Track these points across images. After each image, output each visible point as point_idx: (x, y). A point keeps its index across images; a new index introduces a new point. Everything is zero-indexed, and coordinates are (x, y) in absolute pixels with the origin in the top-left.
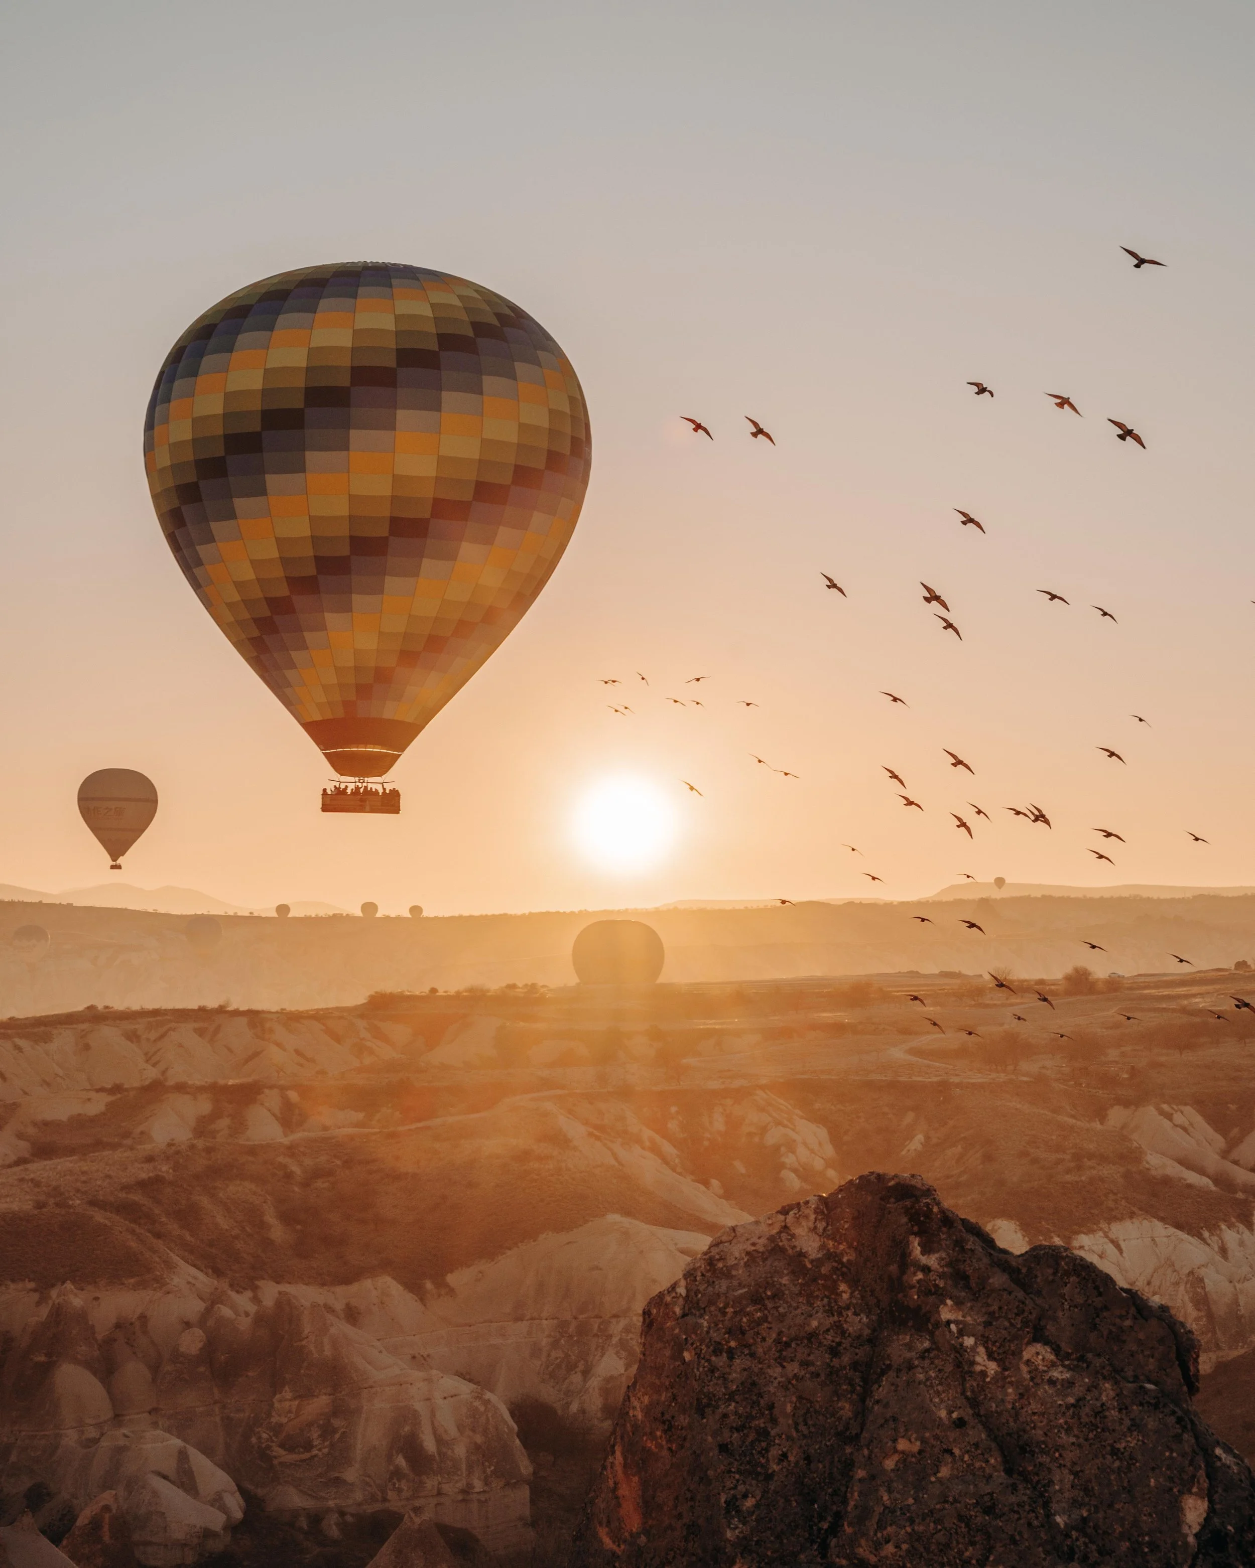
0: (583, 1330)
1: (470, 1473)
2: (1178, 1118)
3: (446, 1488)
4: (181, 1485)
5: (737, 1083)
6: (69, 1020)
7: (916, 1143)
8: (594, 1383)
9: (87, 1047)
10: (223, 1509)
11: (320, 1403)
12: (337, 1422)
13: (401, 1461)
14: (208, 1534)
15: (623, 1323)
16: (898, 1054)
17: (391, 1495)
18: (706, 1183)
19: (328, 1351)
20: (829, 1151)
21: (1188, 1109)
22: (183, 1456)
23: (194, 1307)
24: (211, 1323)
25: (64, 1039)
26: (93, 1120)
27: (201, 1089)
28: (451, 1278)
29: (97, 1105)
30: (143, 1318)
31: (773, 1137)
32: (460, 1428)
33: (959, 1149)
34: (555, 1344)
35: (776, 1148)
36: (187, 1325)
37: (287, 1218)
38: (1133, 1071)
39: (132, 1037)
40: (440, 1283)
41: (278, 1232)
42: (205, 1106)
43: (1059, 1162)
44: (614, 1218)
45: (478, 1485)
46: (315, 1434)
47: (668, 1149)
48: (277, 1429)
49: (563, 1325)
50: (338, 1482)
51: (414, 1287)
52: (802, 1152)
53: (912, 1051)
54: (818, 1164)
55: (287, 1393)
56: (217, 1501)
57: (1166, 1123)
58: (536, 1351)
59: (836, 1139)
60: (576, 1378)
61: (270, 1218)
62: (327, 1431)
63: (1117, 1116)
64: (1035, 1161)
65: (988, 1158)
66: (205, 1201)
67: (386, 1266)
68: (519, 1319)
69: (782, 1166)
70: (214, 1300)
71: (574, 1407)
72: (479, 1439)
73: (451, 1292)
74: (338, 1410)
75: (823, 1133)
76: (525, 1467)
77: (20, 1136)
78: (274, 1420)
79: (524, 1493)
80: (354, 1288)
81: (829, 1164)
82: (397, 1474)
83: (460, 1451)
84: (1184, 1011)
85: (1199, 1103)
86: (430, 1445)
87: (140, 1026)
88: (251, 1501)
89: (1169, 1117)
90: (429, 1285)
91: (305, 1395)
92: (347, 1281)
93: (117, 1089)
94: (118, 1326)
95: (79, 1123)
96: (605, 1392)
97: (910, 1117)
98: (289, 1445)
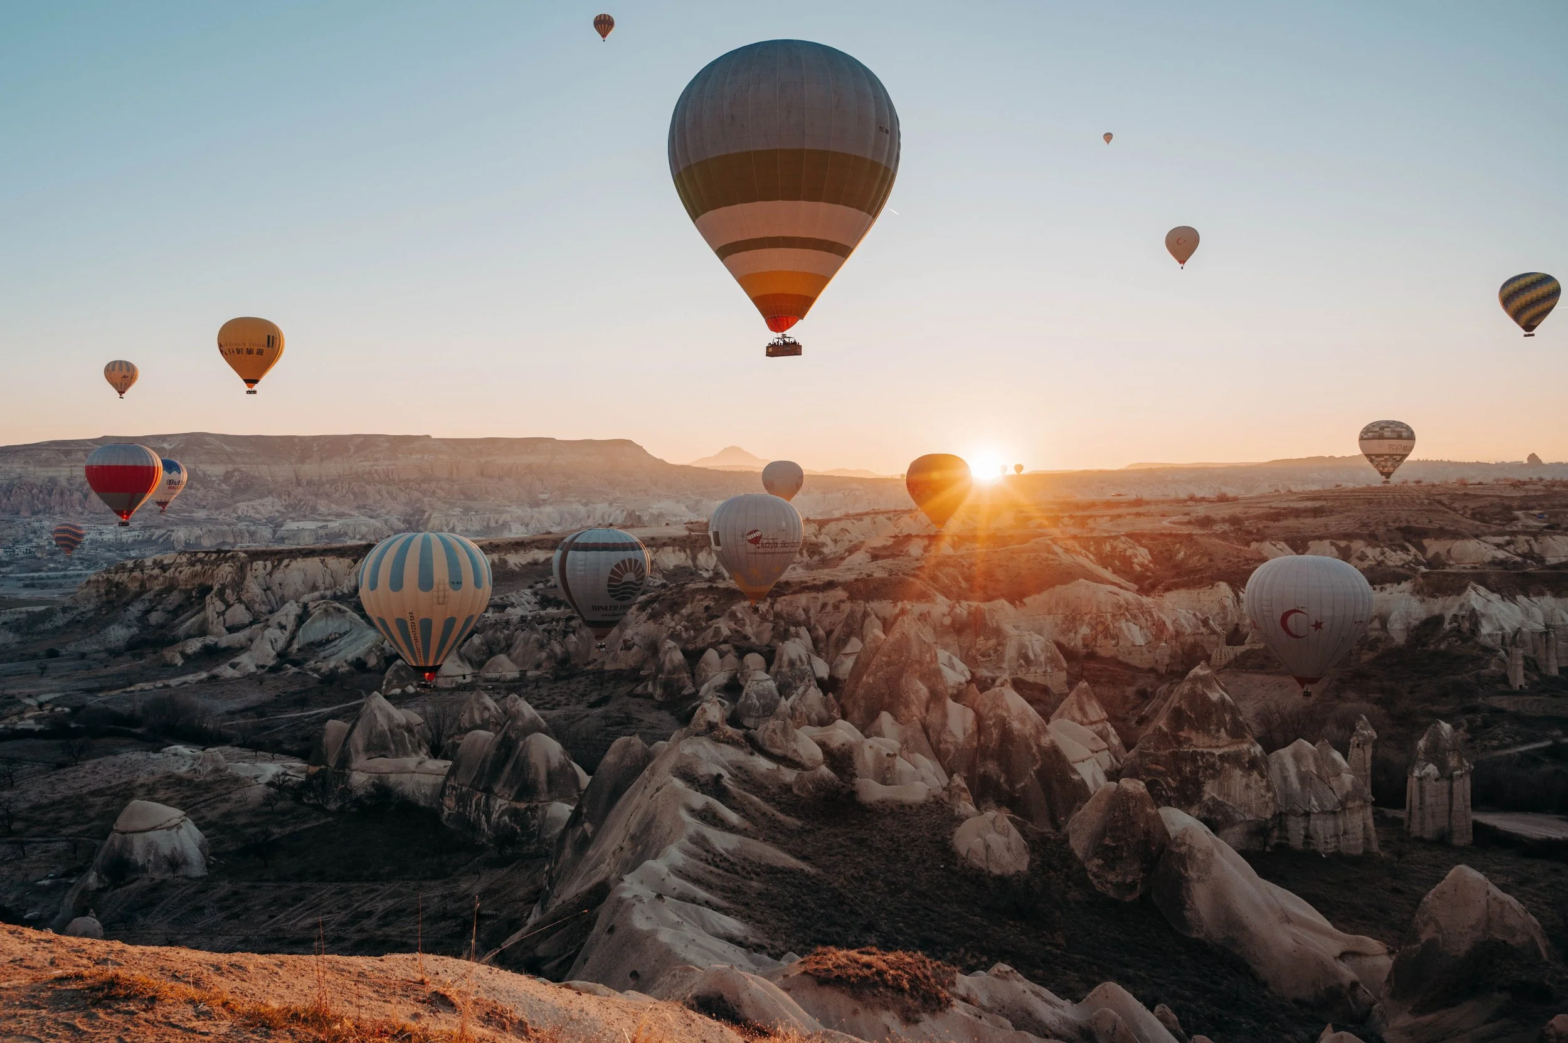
0: (1074, 618)
1: (1046, 665)
2: (1278, 546)
3: (1038, 671)
4: (950, 668)
5: (1113, 534)
6: (867, 514)
7: (1181, 555)
8: (1079, 636)
9: (875, 523)
10: (964, 675)
11: (992, 642)
12: (999, 648)
13: (1022, 661)
14: (960, 684)
15: (1089, 616)
16: (1165, 523)
17: (1019, 672)
18: (1107, 568)
19: (995, 625)
20: (1149, 557)
21: (1282, 543)
22: (950, 658)
23: (946, 610)
24: (952, 614)
25: (867, 520)
26: (890, 547)
27: (924, 537)
28: (1025, 600)
29: (890, 542)
30: (929, 612)
31: (1129, 552)
32: (1042, 651)
33: (1198, 557)
34: (1064, 623)
35: (1131, 557)
36: (944, 615)
37: (966, 580)
38: (1258, 529)
39: (889, 519)
40: (1021, 602)
41: (964, 584)
42: (926, 542)
43: (1239, 562)
44: (1082, 580)
45: (1049, 670)
46: (992, 652)
47: (1091, 556)
48: (978, 650)
49: (1066, 617)
50: (1000, 668)
51: (1012, 602)
52: (1139, 557)
53: (1170, 522)
54: (1146, 562)
55: (982, 638)
56: (962, 673)
57: (1275, 548)
58: (1056, 625)
59: (1151, 552)
60: (1072, 634)
61: (960, 579)
62: (996, 651)
63: (1254, 545)
64: (1230, 561)
65: (1211, 560)
66: (939, 574)
67: (1003, 596)
68: (1050, 614)
69: (1133, 563)
70: (952, 608)
71: (1072, 644)
72: (1049, 655)
73: (1025, 605)
74: (999, 644)
75: (1146, 551)
76: (1065, 665)
77: (867, 552)
78: (978, 646)
79: (1064, 673)
80: (992, 603)
81: (1150, 562)
82: (1021, 666)
83: (1042, 658)
84: (1270, 507)
85: (1286, 540)
86: (1032, 656)
87: (891, 515)
88: (973, 674)
89: (1275, 545)
90: (1017, 602)
91: (987, 639)
92: (989, 600)
93: (896, 536)
94: (921, 615)
95: (885, 548)
96: (1083, 639)
97: (1178, 546)
98: (983, 655)
